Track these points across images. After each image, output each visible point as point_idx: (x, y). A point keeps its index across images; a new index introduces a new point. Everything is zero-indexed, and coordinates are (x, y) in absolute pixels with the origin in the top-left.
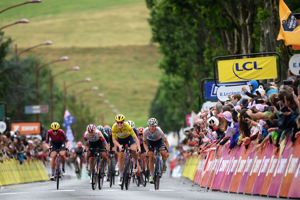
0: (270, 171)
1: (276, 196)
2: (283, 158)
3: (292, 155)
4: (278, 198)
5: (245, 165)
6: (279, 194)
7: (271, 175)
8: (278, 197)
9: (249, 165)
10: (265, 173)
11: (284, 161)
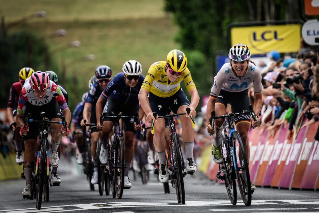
0: (283, 158)
1: (288, 187)
2: (297, 142)
3: (306, 139)
4: (290, 190)
5: (256, 152)
6: (292, 185)
7: (284, 162)
8: (290, 188)
9: (259, 153)
10: (277, 161)
11: (298, 146)
